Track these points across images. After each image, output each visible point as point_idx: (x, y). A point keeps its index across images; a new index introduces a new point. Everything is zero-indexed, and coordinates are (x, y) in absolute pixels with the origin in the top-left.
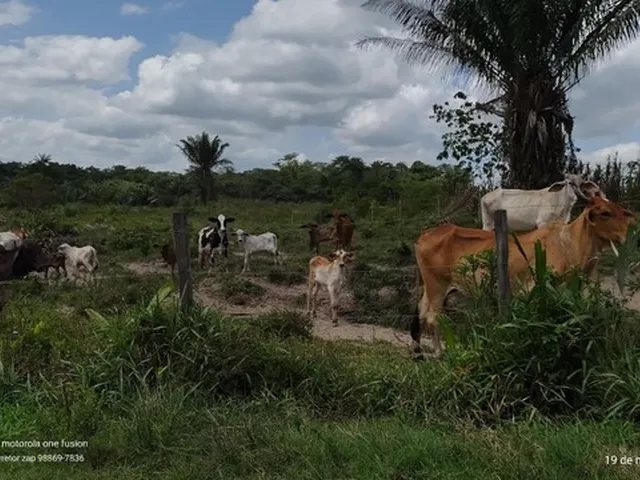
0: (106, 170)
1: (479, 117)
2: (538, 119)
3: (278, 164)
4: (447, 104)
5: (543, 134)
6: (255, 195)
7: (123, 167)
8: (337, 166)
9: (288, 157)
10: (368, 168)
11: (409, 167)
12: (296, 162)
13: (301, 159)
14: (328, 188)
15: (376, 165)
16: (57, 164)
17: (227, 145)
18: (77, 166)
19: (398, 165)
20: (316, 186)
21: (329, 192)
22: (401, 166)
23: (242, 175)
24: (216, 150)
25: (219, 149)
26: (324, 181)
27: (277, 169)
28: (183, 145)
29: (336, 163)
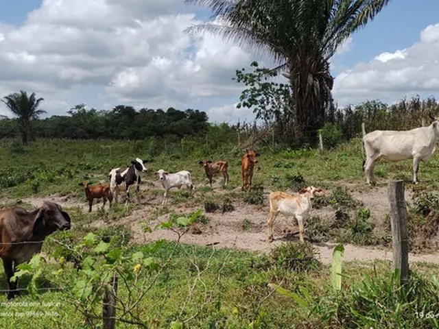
1: (266, 79)
2: (314, 79)
3: (71, 112)
4: (243, 70)
5: (317, 89)
6: (56, 135)
8: (116, 112)
9: (78, 107)
10: (138, 114)
11: (165, 112)
12: (84, 110)
13: (87, 108)
14: (110, 128)
15: (143, 111)
17: (42, 99)
19: (158, 110)
20: (103, 127)
21: (112, 131)
22: (160, 111)
23: (44, 121)
24: (33, 104)
25: (35, 103)
26: (107, 123)
27: (70, 115)
28: (6, 101)
29: (115, 110)
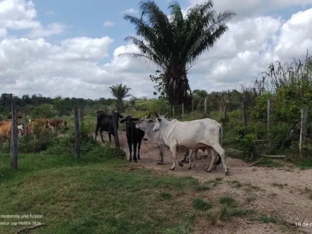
0: (96, 100)
2: (173, 80)
7: (104, 99)
16: (75, 98)
17: (130, 89)
18: (84, 99)
24: (125, 91)
28: (111, 89)
